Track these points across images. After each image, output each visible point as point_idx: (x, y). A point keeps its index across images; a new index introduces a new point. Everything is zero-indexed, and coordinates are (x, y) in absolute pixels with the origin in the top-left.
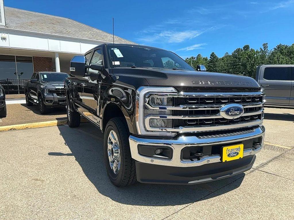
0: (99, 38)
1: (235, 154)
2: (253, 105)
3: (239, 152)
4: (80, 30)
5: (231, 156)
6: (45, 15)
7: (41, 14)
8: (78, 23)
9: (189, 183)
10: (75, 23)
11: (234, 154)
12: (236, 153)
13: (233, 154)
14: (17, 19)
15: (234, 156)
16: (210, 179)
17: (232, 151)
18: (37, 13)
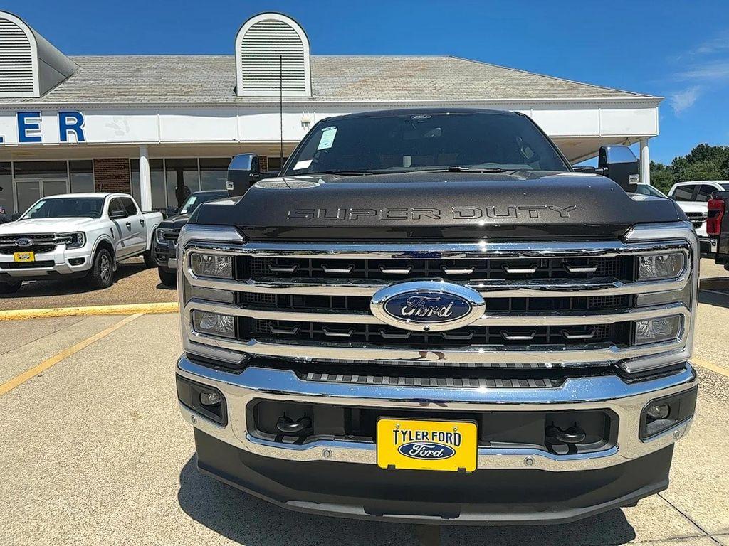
0: (511, 92)
1: (434, 450)
2: (543, 289)
3: (453, 446)
4: (470, 79)
5: (417, 455)
6: (398, 58)
7: (389, 58)
8: (469, 63)
9: (288, 503)
10: (463, 63)
11: (431, 449)
12: (438, 448)
13: (427, 449)
14: (337, 78)
15: (431, 456)
16: (360, 511)
17: (420, 437)
18: (382, 58)
